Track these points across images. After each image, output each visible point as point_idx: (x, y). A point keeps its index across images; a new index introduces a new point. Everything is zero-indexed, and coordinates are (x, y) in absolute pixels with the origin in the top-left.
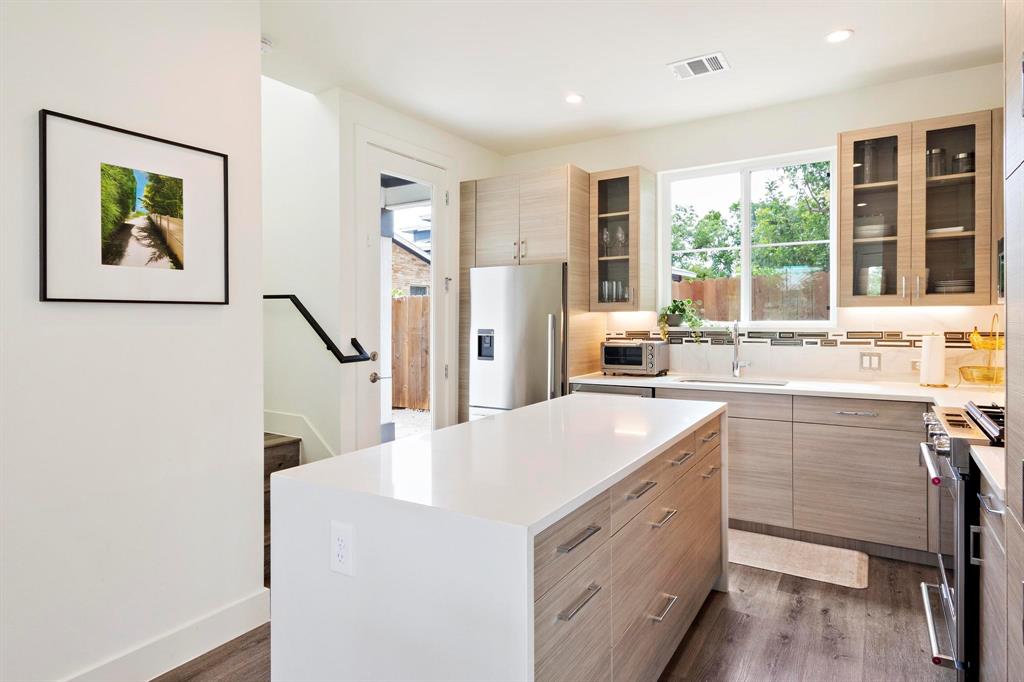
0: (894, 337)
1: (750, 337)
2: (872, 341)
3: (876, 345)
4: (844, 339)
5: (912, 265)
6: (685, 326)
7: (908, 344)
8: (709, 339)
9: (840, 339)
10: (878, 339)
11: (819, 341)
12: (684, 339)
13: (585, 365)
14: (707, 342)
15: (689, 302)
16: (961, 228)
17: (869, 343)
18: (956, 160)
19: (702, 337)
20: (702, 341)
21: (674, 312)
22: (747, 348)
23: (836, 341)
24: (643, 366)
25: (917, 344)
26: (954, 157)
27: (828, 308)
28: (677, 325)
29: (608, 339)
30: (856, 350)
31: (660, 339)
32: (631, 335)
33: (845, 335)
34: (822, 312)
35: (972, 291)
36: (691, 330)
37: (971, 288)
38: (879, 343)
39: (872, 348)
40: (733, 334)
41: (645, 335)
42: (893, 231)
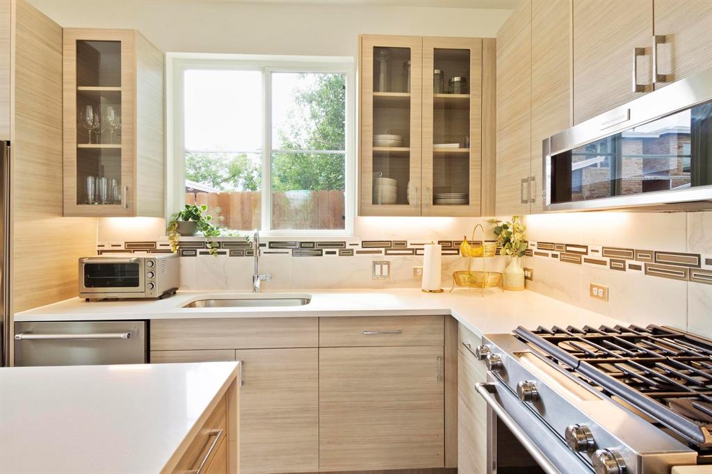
0: (401, 245)
1: (270, 247)
2: (383, 249)
3: (386, 254)
4: (359, 248)
5: (421, 175)
6: (200, 235)
7: (411, 252)
8: (227, 251)
9: (356, 249)
10: (387, 248)
11: (337, 250)
12: (198, 250)
13: (55, 291)
14: (225, 253)
15: (204, 208)
16: (457, 145)
17: (380, 252)
18: (451, 83)
19: (219, 248)
20: (219, 253)
21: (186, 219)
22: (267, 259)
23: (352, 250)
24: (141, 287)
25: (418, 252)
26: (450, 80)
27: (344, 218)
28: (191, 235)
29: (100, 252)
30: (370, 258)
31: (169, 251)
32: (132, 247)
33: (360, 244)
34: (339, 222)
35: (467, 203)
36: (206, 240)
37: (466, 201)
38: (388, 252)
39: (382, 257)
40: (254, 244)
41: (150, 246)
42: (405, 142)
